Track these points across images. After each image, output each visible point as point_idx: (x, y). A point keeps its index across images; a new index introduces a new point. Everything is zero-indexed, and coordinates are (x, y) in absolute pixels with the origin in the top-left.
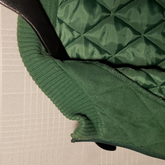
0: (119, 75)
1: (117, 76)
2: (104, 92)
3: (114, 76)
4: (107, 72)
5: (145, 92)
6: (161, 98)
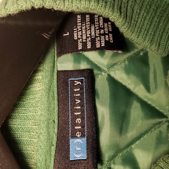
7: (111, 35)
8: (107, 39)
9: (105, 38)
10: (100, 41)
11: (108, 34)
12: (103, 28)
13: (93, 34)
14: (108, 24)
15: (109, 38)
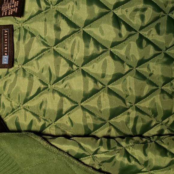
0: (50, 148)
1: (48, 148)
2: (37, 164)
3: (46, 148)
4: (40, 145)
5: (76, 162)
6: (91, 168)
7: (17, 8)
8: (14, 11)
9: (13, 10)
10: (10, 11)
11: (15, 8)
12: (14, 5)
13: (8, 8)
14: (17, 2)
15: (15, 10)
